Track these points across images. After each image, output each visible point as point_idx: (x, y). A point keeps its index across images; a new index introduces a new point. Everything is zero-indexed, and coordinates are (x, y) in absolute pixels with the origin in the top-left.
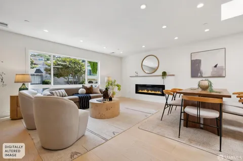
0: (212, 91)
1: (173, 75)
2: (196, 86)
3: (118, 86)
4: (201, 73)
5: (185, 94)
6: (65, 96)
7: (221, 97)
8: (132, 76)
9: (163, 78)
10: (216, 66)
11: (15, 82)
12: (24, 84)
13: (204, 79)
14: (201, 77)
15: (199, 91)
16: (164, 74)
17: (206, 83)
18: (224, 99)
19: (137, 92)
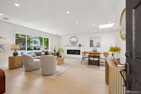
0: (97, 52)
1: (83, 46)
2: (92, 51)
3: (62, 51)
4: (93, 45)
5: (89, 53)
6: (35, 56)
7: (99, 54)
8: (66, 46)
9: (79, 47)
10: (98, 43)
11: (11, 49)
12: (16, 51)
13: (94, 48)
14: (93, 47)
15: (93, 52)
16: (80, 45)
17: (95, 50)
18: (100, 54)
19: (68, 53)
